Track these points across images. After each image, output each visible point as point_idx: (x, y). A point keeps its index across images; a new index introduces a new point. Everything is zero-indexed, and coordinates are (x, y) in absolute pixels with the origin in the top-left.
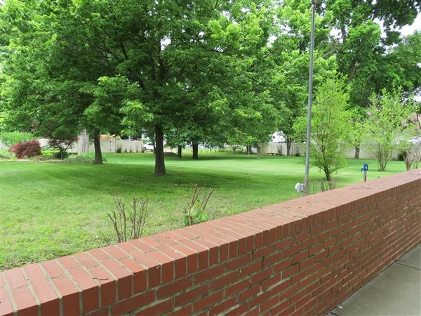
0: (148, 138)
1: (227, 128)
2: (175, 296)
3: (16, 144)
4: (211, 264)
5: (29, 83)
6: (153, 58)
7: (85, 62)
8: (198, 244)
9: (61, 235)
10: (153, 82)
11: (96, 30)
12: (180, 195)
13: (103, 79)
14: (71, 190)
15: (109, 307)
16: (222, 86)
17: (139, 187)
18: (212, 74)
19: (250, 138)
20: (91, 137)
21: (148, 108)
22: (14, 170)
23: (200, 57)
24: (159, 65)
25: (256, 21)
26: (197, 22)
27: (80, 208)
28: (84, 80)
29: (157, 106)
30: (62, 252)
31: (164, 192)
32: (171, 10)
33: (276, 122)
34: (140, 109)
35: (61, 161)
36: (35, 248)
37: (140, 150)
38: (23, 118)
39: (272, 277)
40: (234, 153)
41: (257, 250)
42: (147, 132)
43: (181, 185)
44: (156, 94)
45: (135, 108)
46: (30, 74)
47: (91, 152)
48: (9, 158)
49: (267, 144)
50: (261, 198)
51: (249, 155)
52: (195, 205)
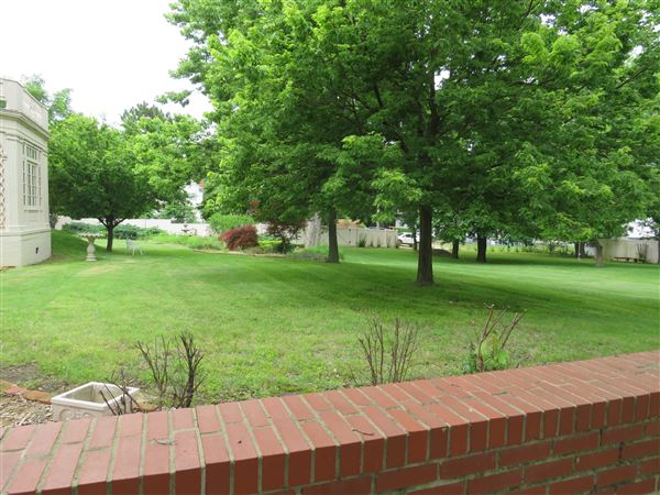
0: (406, 226)
1: (544, 212)
2: (467, 478)
3: (228, 230)
4: (528, 439)
5: (253, 149)
6: (422, 103)
7: (324, 116)
8: (506, 402)
9: (287, 361)
10: (422, 139)
11: (342, 68)
12: (458, 319)
13: (350, 139)
14: (298, 298)
15: (373, 475)
16: (537, 141)
17: (392, 301)
18: (519, 122)
19: (589, 231)
20: (323, 223)
21: (414, 181)
22: (226, 265)
23: (499, 97)
24: (429, 112)
25: (608, 27)
26: (497, 41)
27: (310, 326)
28: (321, 141)
29: (426, 178)
30: (289, 385)
31: (432, 312)
32: (455, 26)
33: (643, 204)
34: (401, 183)
35: (283, 255)
36: (254, 376)
37: (393, 244)
38: (243, 197)
39: (637, 481)
40: (551, 254)
41: (610, 428)
42: (404, 216)
43: (461, 303)
44: (425, 159)
45: (395, 181)
46: (255, 137)
47: (322, 245)
48: (219, 249)
49: (616, 241)
50: (605, 337)
51: (579, 260)
52: (490, 339)
